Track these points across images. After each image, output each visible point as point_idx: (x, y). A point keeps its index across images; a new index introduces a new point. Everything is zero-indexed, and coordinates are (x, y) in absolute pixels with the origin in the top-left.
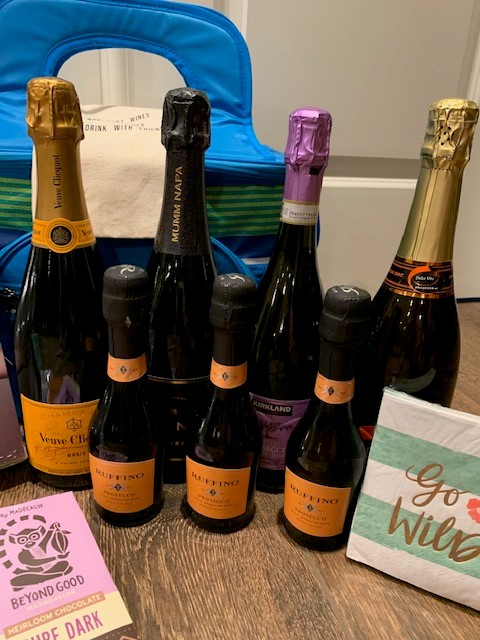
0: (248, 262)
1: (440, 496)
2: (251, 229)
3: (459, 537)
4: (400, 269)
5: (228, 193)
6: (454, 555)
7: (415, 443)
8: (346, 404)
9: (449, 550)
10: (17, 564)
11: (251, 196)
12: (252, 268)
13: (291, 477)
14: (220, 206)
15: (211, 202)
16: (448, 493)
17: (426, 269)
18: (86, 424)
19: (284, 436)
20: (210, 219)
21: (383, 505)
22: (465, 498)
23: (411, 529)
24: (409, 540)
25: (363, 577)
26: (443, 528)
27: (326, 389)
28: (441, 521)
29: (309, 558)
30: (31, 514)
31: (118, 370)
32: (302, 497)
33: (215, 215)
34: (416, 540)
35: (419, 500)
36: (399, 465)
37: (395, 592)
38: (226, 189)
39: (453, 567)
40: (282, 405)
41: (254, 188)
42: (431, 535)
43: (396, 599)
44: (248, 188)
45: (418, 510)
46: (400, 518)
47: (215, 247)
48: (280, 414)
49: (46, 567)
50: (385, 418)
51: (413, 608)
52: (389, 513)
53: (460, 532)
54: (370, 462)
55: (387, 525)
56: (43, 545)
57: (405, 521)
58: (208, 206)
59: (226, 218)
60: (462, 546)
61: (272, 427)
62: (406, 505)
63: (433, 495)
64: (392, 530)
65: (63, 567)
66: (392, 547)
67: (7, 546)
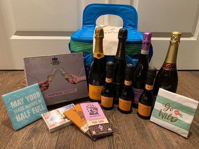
0: (134, 60)
1: (169, 109)
2: (135, 53)
3: (173, 118)
4: (165, 64)
5: (131, 46)
6: (171, 121)
7: (165, 99)
8: (151, 90)
9: (170, 120)
10: (90, 111)
11: (135, 47)
12: (135, 61)
13: (140, 104)
14: (129, 48)
15: (127, 48)
16: (171, 109)
17: (170, 64)
18: (101, 90)
19: (139, 96)
20: (126, 51)
21: (158, 111)
22: (174, 110)
23: (163, 116)
24: (162, 118)
25: (152, 124)
26: (169, 116)
27: (148, 87)
28: (169, 114)
29: (142, 120)
30: (91, 105)
31: (108, 80)
32: (142, 108)
33: (127, 50)
34: (164, 118)
35: (165, 110)
36: (161, 103)
37: (159, 128)
38: (130, 45)
39: (171, 123)
40: (139, 90)
41: (136, 45)
42: (167, 117)
43: (159, 129)
44: (135, 45)
45: (165, 112)
46: (161, 113)
47: (127, 57)
48: (138, 92)
49: (95, 113)
50: (159, 94)
51: (162, 130)
52: (159, 112)
53: (173, 117)
54: (156, 102)
55: (158, 115)
56: (94, 109)
57: (162, 114)
58: (126, 49)
59: (130, 51)
60: (173, 119)
61: (137, 94)
62: (162, 111)
63: (168, 109)
64: (159, 116)
65: (97, 113)
66: (159, 119)
67: (88, 108)
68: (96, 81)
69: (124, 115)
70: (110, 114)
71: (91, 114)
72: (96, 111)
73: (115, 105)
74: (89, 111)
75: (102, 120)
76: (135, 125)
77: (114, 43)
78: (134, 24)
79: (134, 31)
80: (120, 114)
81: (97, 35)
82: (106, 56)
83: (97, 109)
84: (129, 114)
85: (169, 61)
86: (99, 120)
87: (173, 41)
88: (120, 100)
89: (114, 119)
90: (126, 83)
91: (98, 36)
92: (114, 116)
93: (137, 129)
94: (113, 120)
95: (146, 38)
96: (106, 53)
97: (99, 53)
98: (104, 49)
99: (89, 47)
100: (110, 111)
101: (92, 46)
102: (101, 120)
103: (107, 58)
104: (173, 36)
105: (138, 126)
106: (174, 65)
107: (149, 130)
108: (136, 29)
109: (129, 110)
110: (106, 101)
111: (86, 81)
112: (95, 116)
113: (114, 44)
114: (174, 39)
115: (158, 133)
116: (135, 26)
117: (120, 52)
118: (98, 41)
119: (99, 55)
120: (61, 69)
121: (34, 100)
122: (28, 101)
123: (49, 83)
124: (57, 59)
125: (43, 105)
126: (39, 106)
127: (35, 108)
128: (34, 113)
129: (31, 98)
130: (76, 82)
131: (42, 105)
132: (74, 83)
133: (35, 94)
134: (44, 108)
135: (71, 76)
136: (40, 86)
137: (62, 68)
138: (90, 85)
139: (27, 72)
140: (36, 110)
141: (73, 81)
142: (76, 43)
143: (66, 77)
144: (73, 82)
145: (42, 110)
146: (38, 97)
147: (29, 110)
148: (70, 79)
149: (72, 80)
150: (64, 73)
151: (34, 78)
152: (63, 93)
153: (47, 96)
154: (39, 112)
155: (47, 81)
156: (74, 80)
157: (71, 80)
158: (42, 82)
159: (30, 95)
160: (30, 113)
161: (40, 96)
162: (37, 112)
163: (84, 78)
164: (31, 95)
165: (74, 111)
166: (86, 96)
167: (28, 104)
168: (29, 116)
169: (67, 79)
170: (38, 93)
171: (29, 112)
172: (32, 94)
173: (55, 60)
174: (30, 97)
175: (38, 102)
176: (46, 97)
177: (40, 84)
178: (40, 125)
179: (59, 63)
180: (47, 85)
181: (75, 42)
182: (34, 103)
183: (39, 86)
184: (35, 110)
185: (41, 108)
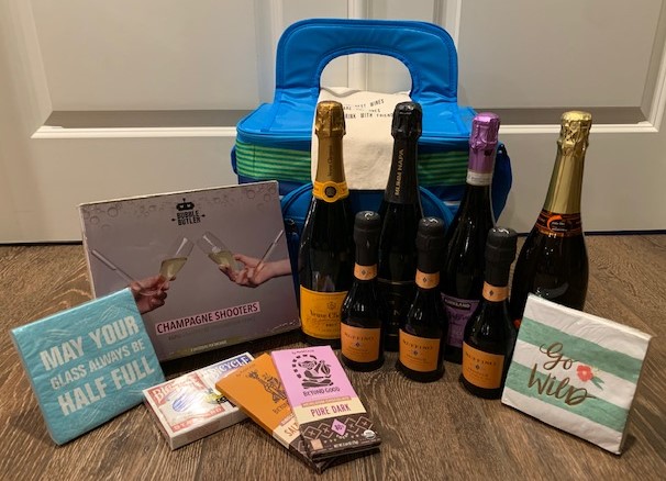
0: (448, 204)
1: (561, 364)
2: (451, 180)
3: (572, 390)
4: (545, 215)
5: (435, 158)
6: (568, 402)
7: (546, 329)
8: (502, 302)
9: (565, 398)
10: (304, 377)
11: (450, 159)
12: (451, 208)
13: (468, 349)
14: (429, 166)
15: (421, 164)
16: (566, 361)
17: (559, 217)
18: (339, 306)
19: (464, 322)
20: (420, 175)
21: (525, 368)
22: (576, 364)
23: (542, 385)
24: (540, 393)
25: (509, 414)
26: (562, 385)
27: (490, 293)
28: (561, 380)
29: (477, 402)
30: (309, 354)
31: (361, 272)
32: (475, 361)
33: (425, 172)
34: (545, 392)
35: (548, 366)
36: (536, 343)
37: (529, 424)
38: (434, 155)
39: (567, 409)
40: (464, 303)
41: (453, 153)
42: (554, 389)
43: (529, 428)
44: (450, 154)
45: (547, 372)
46: (536, 378)
47: (422, 193)
48: (460, 308)
49: (319, 381)
50: (528, 313)
51: (539, 433)
52: (529, 374)
53: (572, 387)
54: (518, 341)
55: (528, 383)
56: (317, 370)
57: (539, 380)
58: (420, 167)
59: (434, 174)
60: (573, 396)
61: (458, 317)
62: (540, 369)
63: (557, 362)
64: (530, 385)
65: (327, 382)
66: (530, 396)
67: (297, 367)
68: (322, 276)
69: (417, 385)
70: (371, 385)
71: (306, 385)
72: (323, 375)
73: (388, 355)
74: (299, 376)
75: (344, 403)
76: (453, 417)
77: (380, 150)
78: (446, 85)
79: (447, 109)
80: (405, 383)
81: (322, 127)
82: (353, 192)
83: (326, 369)
84: (434, 384)
85: (559, 207)
86: (335, 404)
87: (568, 143)
88: (404, 336)
89: (385, 400)
90: (422, 280)
91: (326, 130)
92: (383, 391)
93: (457, 430)
94: (380, 404)
95: (481, 134)
96: (355, 180)
97: (330, 183)
98: (347, 170)
99: (298, 163)
100: (371, 375)
101: (308, 159)
102: (339, 404)
103: (359, 198)
104: (567, 125)
105: (461, 422)
106: (572, 220)
107: (496, 432)
108: (451, 99)
109: (433, 367)
110: (355, 341)
111: (291, 277)
112: (320, 391)
113: (380, 153)
114: (568, 137)
115: (526, 441)
116: (448, 89)
117: (399, 178)
118: (328, 143)
119: (331, 191)
120: (205, 237)
121: (118, 344)
122: (100, 346)
123: (167, 285)
124: (192, 206)
125: (148, 360)
126: (135, 363)
127: (123, 368)
128: (119, 387)
129: (107, 338)
130: (258, 280)
131: (143, 359)
132: (251, 284)
133: (121, 321)
134: (152, 368)
135: (238, 260)
136: (138, 297)
137: (210, 235)
138: (304, 291)
139: (94, 252)
140: (126, 376)
141: (245, 276)
142: (254, 150)
143: (225, 263)
144: (245, 281)
145: (144, 375)
146: (131, 333)
147: (102, 378)
148: (237, 272)
149: (243, 272)
150: (215, 250)
151: (118, 272)
152: (214, 318)
153: (161, 328)
154: (136, 383)
155: (161, 280)
156: (250, 275)
157: (239, 273)
158: (143, 285)
159: (104, 328)
160: (105, 385)
161: (137, 331)
162: (128, 382)
163: (284, 265)
164: (109, 326)
165: (251, 375)
166: (291, 326)
167: (97, 356)
168: (104, 395)
169: (227, 271)
170: (132, 318)
171: (102, 382)
172: (110, 322)
173: (186, 208)
174: (105, 333)
175: (131, 350)
176: (158, 333)
177: (137, 288)
178: (138, 426)
179: (198, 219)
180: (159, 292)
181: (252, 147)
182: (120, 353)
183: (133, 298)
184: (120, 377)
185: (142, 369)
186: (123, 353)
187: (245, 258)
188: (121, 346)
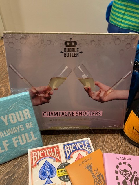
120: (79, 67)
121: (18, 123)
122: (7, 124)
123: (52, 92)
124: (76, 44)
126: (26, 134)
127: (19, 137)
128: (16, 146)
129: (11, 120)
131: (32, 132)
133: (20, 112)
139: (11, 65)
140: (20, 140)
141: (98, 95)
143: (88, 85)
145: (31, 141)
146: (26, 118)
148: (94, 92)
150: (84, 76)
151: (24, 80)
152: (75, 114)
153: (46, 114)
154: (26, 144)
155: (49, 89)
156: (102, 95)
157: (95, 93)
159: (10, 115)
162: (22, 143)
167: (5, 130)
168: (7, 149)
169: (88, 90)
170: (27, 110)
171: (7, 143)
172: (14, 112)
175: (25, 127)
176: (43, 116)
182: (18, 129)
184: (17, 141)
185: (30, 138)
186: (20, 129)
187: (101, 85)
188: (20, 125)
